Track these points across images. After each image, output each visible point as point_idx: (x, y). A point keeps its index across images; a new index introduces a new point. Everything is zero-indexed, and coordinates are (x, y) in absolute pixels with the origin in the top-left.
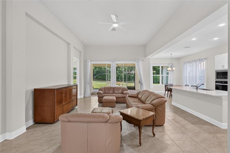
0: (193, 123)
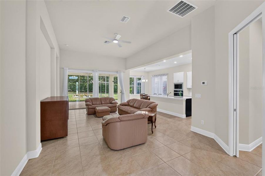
0: (169, 118)
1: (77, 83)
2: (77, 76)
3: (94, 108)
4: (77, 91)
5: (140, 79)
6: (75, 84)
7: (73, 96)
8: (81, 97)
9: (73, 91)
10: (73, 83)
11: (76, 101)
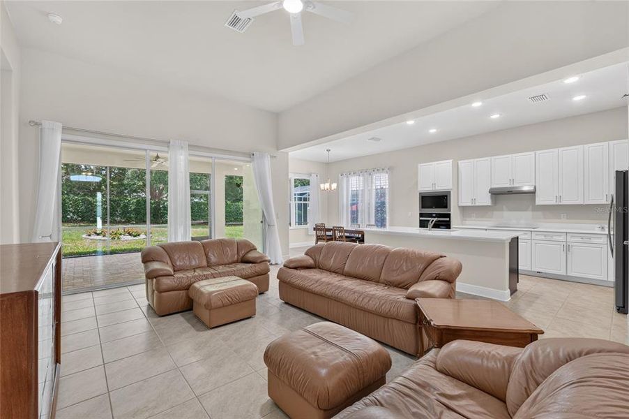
1: (99, 195)
2: (98, 171)
3: (188, 288)
4: (99, 220)
5: (305, 183)
6: (90, 199)
7: (84, 236)
8: (113, 238)
9: (82, 221)
10: (85, 195)
11: (95, 253)
